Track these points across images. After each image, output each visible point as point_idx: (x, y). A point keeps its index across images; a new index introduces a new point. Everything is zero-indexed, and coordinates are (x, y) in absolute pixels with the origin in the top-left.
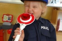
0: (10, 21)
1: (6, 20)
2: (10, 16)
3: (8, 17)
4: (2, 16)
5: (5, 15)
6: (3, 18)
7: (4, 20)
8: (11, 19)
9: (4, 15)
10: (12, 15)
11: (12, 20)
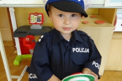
0: (41, 23)
1: (34, 22)
2: (39, 15)
3: (36, 17)
4: (29, 17)
5: (33, 15)
6: (29, 19)
7: (32, 22)
8: (41, 19)
9: (30, 14)
10: (42, 14)
11: (43, 21)
